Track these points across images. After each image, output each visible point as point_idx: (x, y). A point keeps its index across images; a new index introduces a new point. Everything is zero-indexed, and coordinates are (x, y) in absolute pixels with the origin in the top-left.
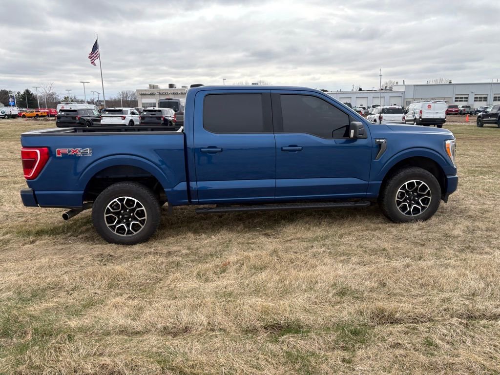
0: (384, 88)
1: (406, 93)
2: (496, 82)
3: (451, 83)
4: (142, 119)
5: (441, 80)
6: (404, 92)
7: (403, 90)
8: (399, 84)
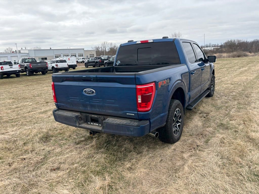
0: (15, 51)
1: (29, 53)
2: (69, 48)
3: (51, 49)
5: (37, 48)
6: (28, 53)
7: (28, 52)
8: (23, 49)
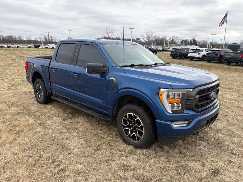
4: (207, 55)
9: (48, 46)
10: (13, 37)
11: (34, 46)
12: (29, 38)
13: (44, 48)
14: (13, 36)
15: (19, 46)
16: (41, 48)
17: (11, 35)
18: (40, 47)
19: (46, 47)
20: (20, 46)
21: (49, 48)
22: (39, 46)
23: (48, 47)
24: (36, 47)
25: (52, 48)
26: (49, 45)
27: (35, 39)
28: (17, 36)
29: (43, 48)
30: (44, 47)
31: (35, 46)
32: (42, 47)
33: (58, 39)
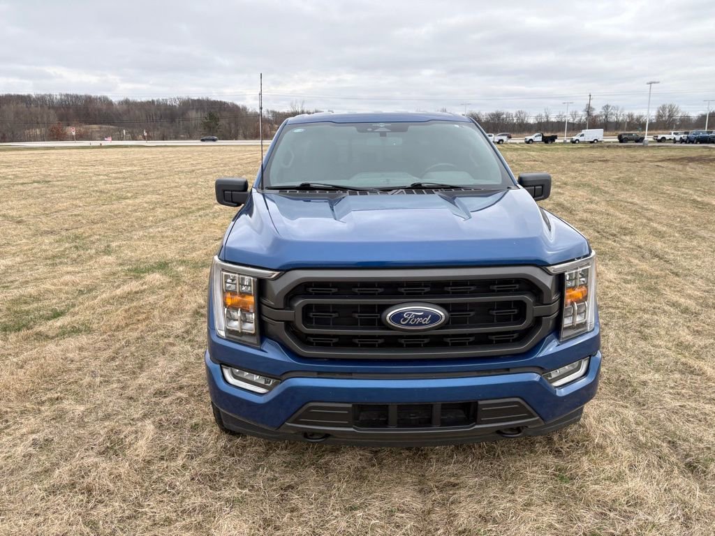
9: (582, 135)
10: (505, 116)
11: (540, 139)
12: (544, 115)
13: (568, 143)
14: (503, 114)
15: (502, 140)
16: (560, 143)
17: (500, 110)
18: (556, 141)
19: (574, 140)
20: (505, 140)
21: (584, 142)
22: (553, 139)
23: (581, 139)
24: (546, 140)
25: (591, 142)
26: (583, 132)
27: (558, 117)
28: (513, 112)
29: (565, 143)
30: (569, 141)
31: (543, 137)
32: (562, 141)
33: (626, 112)
